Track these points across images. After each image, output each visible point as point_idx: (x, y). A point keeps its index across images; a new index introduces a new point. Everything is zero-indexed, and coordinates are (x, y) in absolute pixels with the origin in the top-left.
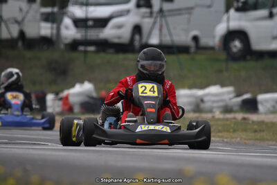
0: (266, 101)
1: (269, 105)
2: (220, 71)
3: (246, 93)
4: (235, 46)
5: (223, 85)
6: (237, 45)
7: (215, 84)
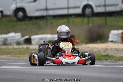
0: (35, 39)
1: (36, 41)
2: (14, 26)
3: (26, 35)
4: (20, 15)
5: (16, 32)
6: (21, 14)
7: (12, 32)
